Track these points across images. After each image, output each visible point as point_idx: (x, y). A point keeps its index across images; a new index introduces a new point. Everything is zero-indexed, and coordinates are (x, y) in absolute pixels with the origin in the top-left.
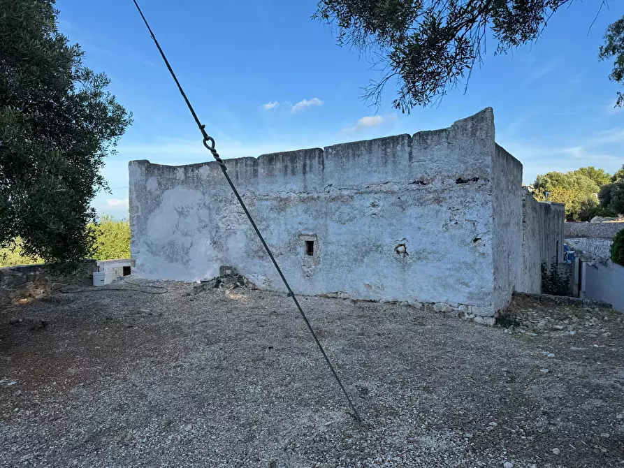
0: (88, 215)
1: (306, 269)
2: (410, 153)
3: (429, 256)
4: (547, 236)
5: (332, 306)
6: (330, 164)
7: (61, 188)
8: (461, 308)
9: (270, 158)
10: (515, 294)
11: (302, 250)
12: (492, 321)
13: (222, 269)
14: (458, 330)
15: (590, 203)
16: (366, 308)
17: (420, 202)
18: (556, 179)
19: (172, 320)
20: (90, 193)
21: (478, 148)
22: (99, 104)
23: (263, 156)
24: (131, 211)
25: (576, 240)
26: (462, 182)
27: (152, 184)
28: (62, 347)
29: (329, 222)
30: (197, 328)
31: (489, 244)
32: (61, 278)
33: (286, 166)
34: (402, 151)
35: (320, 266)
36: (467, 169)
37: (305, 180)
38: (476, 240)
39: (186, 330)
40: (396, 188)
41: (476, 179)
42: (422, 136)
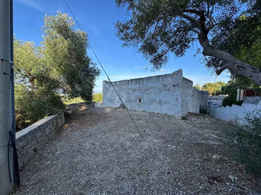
0: (93, 92)
1: (139, 105)
2: (163, 79)
3: (167, 103)
4: (202, 99)
5: (144, 113)
6: (145, 81)
7: (89, 87)
8: (173, 115)
9: (132, 80)
10: (189, 113)
11: (138, 101)
12: (180, 118)
13: (121, 104)
14: (172, 120)
15: (219, 91)
16: (152, 114)
17: (165, 91)
18: (210, 85)
19: (109, 115)
20: (93, 88)
21: (178, 78)
22: (95, 69)
23: (130, 80)
24: (103, 91)
25: (213, 100)
26: (174, 86)
27: (107, 86)
28: (87, 119)
29: (144, 95)
30: (114, 117)
31: (180, 100)
32: (88, 105)
33: (135, 82)
34: (161, 79)
35: (142, 104)
36: (175, 83)
37: (139, 85)
38: (177, 99)
39: (112, 117)
40: (159, 87)
41: (177, 85)
42: (165, 75)
